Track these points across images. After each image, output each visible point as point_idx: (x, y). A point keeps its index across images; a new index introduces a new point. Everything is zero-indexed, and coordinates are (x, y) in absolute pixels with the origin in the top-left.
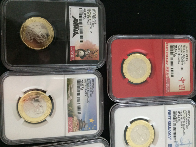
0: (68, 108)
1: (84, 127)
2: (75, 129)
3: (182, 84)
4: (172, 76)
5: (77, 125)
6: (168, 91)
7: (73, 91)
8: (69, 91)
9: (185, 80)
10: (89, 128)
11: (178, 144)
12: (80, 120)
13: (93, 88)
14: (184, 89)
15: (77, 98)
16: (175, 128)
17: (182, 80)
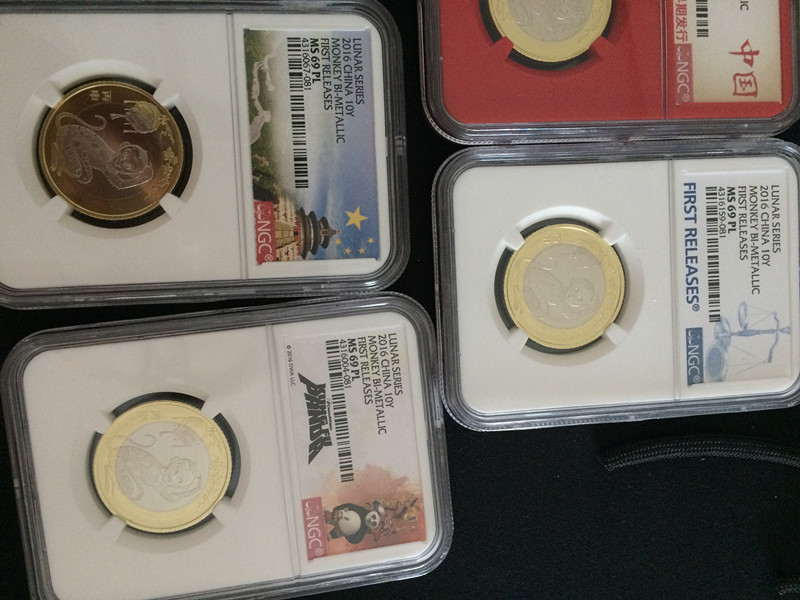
0: (254, 162)
1: (325, 245)
2: (287, 253)
3: (745, 69)
4: (703, 33)
5: (296, 234)
6: (686, 98)
7: (271, 88)
8: (256, 88)
9: (757, 53)
10: (348, 251)
11: (727, 328)
12: (307, 213)
13: (359, 79)
14: (755, 94)
15: (290, 120)
16: (713, 261)
17: (743, 53)
